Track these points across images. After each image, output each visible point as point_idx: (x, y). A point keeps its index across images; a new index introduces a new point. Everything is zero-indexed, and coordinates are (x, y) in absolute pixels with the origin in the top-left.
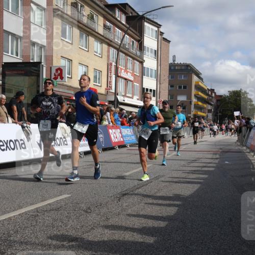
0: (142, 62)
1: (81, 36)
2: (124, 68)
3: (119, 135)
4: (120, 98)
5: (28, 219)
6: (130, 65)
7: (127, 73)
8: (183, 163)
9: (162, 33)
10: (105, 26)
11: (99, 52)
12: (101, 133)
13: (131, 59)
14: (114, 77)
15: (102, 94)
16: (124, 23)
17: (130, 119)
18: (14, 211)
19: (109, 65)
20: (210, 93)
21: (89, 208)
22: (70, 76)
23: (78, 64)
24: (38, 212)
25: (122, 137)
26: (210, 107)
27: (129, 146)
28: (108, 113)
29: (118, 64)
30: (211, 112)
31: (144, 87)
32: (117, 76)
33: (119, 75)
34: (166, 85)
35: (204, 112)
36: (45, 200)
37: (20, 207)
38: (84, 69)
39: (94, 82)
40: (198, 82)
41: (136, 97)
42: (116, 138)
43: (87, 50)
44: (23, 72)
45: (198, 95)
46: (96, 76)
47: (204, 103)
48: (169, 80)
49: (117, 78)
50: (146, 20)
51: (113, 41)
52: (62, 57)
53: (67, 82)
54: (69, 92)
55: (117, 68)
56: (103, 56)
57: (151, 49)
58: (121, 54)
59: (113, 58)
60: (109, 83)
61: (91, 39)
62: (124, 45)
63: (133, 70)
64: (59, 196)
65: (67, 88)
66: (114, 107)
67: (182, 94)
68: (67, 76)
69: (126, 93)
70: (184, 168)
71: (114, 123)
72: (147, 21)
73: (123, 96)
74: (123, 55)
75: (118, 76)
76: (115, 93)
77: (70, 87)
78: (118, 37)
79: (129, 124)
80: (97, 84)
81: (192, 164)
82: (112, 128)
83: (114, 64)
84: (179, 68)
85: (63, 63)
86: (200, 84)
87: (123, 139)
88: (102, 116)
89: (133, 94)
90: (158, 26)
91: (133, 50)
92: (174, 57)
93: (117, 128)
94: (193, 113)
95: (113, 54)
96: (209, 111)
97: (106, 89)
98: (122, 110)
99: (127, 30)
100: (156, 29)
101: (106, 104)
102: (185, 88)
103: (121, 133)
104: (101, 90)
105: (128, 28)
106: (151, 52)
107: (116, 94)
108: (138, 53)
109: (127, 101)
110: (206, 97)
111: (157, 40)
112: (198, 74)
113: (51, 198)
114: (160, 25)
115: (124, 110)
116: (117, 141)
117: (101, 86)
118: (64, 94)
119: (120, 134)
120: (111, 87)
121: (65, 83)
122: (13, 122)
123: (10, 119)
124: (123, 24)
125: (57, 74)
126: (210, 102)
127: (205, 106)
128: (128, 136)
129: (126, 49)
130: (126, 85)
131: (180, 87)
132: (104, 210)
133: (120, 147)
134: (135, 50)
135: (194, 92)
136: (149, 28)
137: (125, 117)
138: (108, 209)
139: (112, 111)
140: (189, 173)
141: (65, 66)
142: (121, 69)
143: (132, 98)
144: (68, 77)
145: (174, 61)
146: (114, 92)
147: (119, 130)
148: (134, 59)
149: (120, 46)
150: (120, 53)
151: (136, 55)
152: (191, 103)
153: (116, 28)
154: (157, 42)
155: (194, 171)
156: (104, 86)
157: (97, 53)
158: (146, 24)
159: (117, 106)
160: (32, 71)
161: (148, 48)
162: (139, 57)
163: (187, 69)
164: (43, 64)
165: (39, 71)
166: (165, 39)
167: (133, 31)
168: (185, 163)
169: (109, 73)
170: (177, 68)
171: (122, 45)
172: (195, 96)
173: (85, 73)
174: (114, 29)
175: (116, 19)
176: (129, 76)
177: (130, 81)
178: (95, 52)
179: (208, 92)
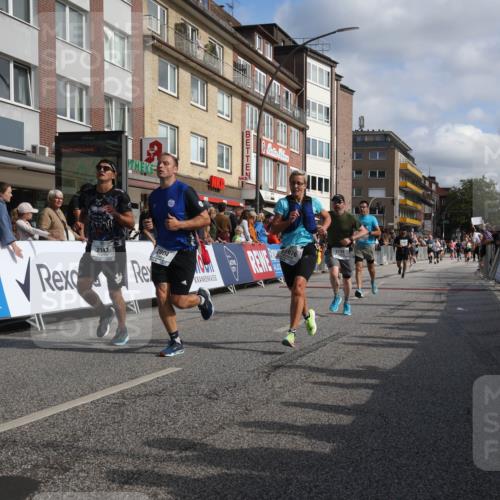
0: (303, 130)
1: (194, 84)
2: (272, 141)
4: (266, 195)
5: (107, 411)
6: (282, 136)
7: (277, 150)
8: (380, 310)
9: (339, 77)
10: (236, 65)
11: (226, 111)
12: (233, 258)
13: (284, 124)
14: (253, 156)
15: (233, 188)
16: (270, 58)
18: (82, 396)
19: (245, 135)
20: (427, 184)
21: (215, 392)
23: (189, 134)
24: (124, 398)
25: (270, 264)
26: (427, 210)
28: (245, 222)
29: (260, 134)
30: (430, 219)
31: (308, 174)
32: (260, 155)
33: (264, 153)
34: (347, 171)
35: (416, 219)
36: (137, 377)
37: (93, 390)
38: (201, 142)
39: (219, 166)
40: (405, 165)
42: (261, 265)
43: (205, 108)
44: (92, 150)
45: (406, 187)
46: (223, 155)
47: (417, 203)
48: (353, 161)
49: (260, 158)
50: (309, 53)
51: (251, 91)
52: (160, 121)
55: (259, 141)
56: (234, 120)
57: (320, 106)
58: (265, 115)
59: (252, 122)
60: (244, 167)
61: (212, 89)
62: (270, 98)
63: (288, 144)
64: (160, 369)
66: (256, 211)
67: (377, 186)
69: (275, 186)
70: (384, 320)
71: (256, 239)
72: (312, 55)
73: (271, 190)
74: (270, 117)
75: (262, 155)
76: (257, 185)
78: (260, 85)
80: (224, 169)
81: (396, 313)
82: (253, 247)
83: (253, 133)
84: (371, 139)
85: (162, 133)
86: (409, 167)
87: (273, 268)
88: (234, 226)
90: (332, 64)
91: (287, 107)
92: (362, 119)
93: (261, 248)
94: (396, 221)
95: (252, 115)
96: (427, 217)
97: (240, 178)
99: (276, 72)
100: (329, 69)
101: (242, 205)
102: (383, 175)
103: (268, 256)
104: (232, 180)
105: (278, 69)
106: (320, 111)
107: (258, 187)
108: (297, 113)
110: (420, 191)
111: (329, 89)
112: (405, 151)
113: (146, 372)
114: (336, 63)
116: (261, 271)
117: (231, 173)
120: (249, 175)
122: (76, 239)
123: (70, 232)
124: (268, 62)
125: (151, 152)
126: (428, 200)
127: (419, 207)
129: (274, 106)
130: (276, 171)
131: (373, 174)
132: (240, 395)
133: (266, 282)
134: (290, 108)
135: (398, 181)
136: (314, 67)
138: (248, 393)
139: (252, 217)
140: (392, 328)
141: (166, 139)
142: (267, 142)
145: (361, 126)
146: (254, 183)
147: (264, 252)
148: (288, 123)
149: (264, 101)
150: (264, 113)
151: (293, 117)
152: (393, 202)
153: (256, 69)
154: (329, 93)
155: (402, 324)
156: (237, 173)
158: (309, 60)
159: (261, 209)
160: (108, 146)
161: (314, 104)
162: (299, 120)
163: (385, 141)
164: (126, 134)
165: (121, 147)
166: (344, 88)
167: (288, 73)
168: (383, 311)
169: (245, 151)
170: (366, 139)
171: (267, 99)
172: (401, 189)
173: (202, 150)
174: (253, 71)
175: (256, 53)
176: (281, 155)
177: (284, 163)
178: (219, 112)
179: (425, 183)
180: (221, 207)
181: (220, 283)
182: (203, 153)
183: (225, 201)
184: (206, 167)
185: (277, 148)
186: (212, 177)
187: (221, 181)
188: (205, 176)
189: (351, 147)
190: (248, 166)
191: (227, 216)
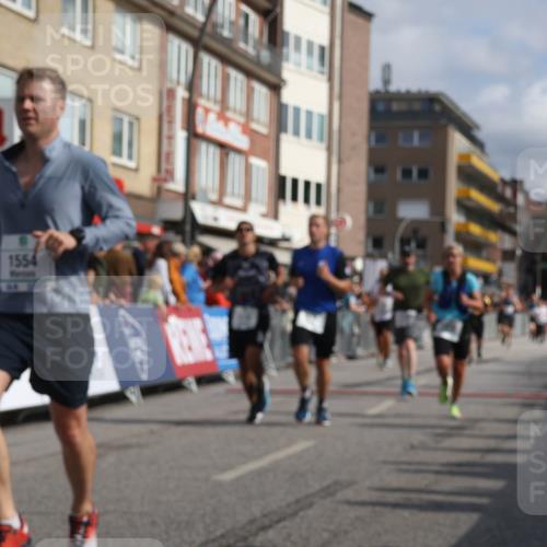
0: (276, 88)
2: (217, 108)
4: (203, 213)
6: (236, 98)
7: (226, 125)
8: (418, 437)
13: (240, 76)
14: (181, 136)
20: (508, 192)
25: (209, 346)
26: (507, 242)
27: (231, 379)
28: (162, 264)
29: (195, 96)
30: (513, 260)
31: (282, 173)
32: (194, 135)
33: (201, 131)
34: (359, 167)
35: (488, 260)
40: (468, 156)
42: (190, 348)
45: (469, 198)
46: (121, 133)
47: (489, 228)
48: (370, 149)
49: (194, 140)
51: (178, 11)
55: (191, 107)
57: (310, 44)
58: (206, 58)
60: (163, 157)
61: (104, 8)
63: (248, 113)
67: (413, 195)
69: (222, 192)
70: (423, 456)
73: (213, 203)
74: (214, 62)
75: (197, 136)
76: (186, 194)
80: (124, 162)
81: (448, 443)
83: (181, 93)
84: (404, 107)
86: (475, 161)
87: (213, 353)
89: (247, 199)
91: (246, 42)
92: (387, 68)
96: (508, 255)
97: (154, 179)
101: (156, 230)
102: (425, 174)
103: (205, 331)
104: (139, 183)
106: (310, 52)
107: (188, 196)
108: (265, 55)
109: (227, 220)
110: (494, 206)
111: (328, 9)
112: (467, 129)
117: (137, 170)
119: (203, 338)
120: (170, 174)
127: (493, 237)
129: (224, 41)
131: (407, 173)
133: (203, 381)
134: (252, 44)
135: (454, 187)
139: (175, 255)
142: (207, 111)
145: (387, 82)
146: (182, 190)
147: (197, 322)
148: (249, 74)
149: (202, 31)
150: (203, 54)
151: (257, 62)
152: (443, 227)
154: (328, 18)
155: (459, 465)
156: (148, 169)
159: (193, 238)
161: (298, 39)
162: (269, 68)
163: (431, 110)
166: (356, 9)
169: (165, 126)
170: (395, 107)
171: (209, 29)
172: (459, 202)
173: (82, 124)
176: (234, 136)
177: (238, 151)
179: (503, 190)
181: (111, 385)
182: (84, 130)
185: (227, 121)
189: (366, 122)
190: (170, 156)
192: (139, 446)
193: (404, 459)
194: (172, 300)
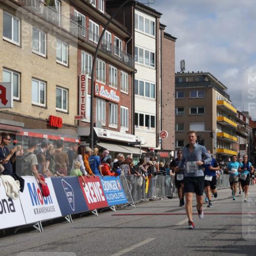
0: (132, 73)
2: (105, 84)
3: (98, 192)
4: (99, 132)
6: (113, 79)
7: (109, 92)
8: (204, 234)
9: (162, 27)
11: (64, 59)
12: (70, 190)
13: (115, 68)
14: (88, 97)
15: (69, 126)
16: (103, 11)
17: (117, 165)
19: (80, 79)
20: (241, 118)
22: (18, 99)
23: (30, 78)
25: (103, 194)
26: (242, 141)
27: (114, 210)
28: (80, 157)
29: (94, 77)
30: (245, 149)
31: (136, 112)
32: (94, 96)
33: (97, 94)
34: (171, 108)
35: (233, 150)
38: (41, 86)
39: (57, 107)
40: (222, 102)
41: (124, 129)
42: (95, 196)
43: (45, 56)
45: (223, 121)
46: (61, 97)
47: (233, 135)
48: (176, 100)
49: (94, 99)
50: (136, 6)
51: (86, 40)
52: (4, 67)
53: (13, 107)
54: (17, 123)
55: (92, 84)
56: (71, 66)
57: (147, 52)
58: (99, 61)
59: (87, 67)
60: (80, 107)
62: (103, 46)
63: (119, 85)
65: (13, 117)
66: (90, 147)
67: (196, 122)
68: (13, 97)
69: (107, 123)
70: (207, 243)
71: (91, 172)
72: (139, 7)
73: (103, 127)
74: (103, 62)
75: (95, 96)
76: (91, 123)
77: (19, 115)
78: (94, 34)
79: (114, 173)
80: (62, 110)
81: (218, 237)
82: (89, 179)
83: (88, 77)
84: (191, 80)
85: (6, 78)
86: (225, 104)
87: (105, 198)
89: (120, 125)
90: (156, 15)
91: (117, 53)
92: (183, 62)
93: (95, 180)
94: (215, 151)
95: (87, 61)
96: (242, 147)
97: (76, 117)
98: (102, 150)
99: (108, 23)
100: (154, 20)
101: (77, 141)
102: (202, 111)
103: (101, 187)
104: (69, 119)
105: (109, 20)
106: (147, 56)
108: (126, 59)
109: (110, 135)
110: (235, 125)
111: (154, 37)
112: (221, 90)
114: (160, 14)
115: (105, 149)
116: (95, 201)
117: (68, 113)
118: (9, 128)
119: (100, 190)
120: (84, 114)
121: (10, 110)
124: (101, 14)
126: (242, 132)
127: (235, 139)
128: (113, 192)
129: (107, 53)
130: (108, 110)
131: (194, 110)
133: (100, 211)
134: (120, 53)
135: (215, 116)
136: (141, 18)
137: (109, 161)
140: (215, 251)
141: (10, 83)
142: (100, 85)
143: (118, 130)
144: (14, 100)
145: (183, 69)
148: (119, 67)
149: (97, 48)
150: (97, 59)
151: (123, 62)
152: (211, 135)
153: (90, 20)
154: (155, 40)
155: (224, 247)
156: (73, 112)
157: (61, 60)
158: (137, 12)
159: (95, 144)
161: (141, 50)
162: (128, 65)
163: (204, 81)
166: (168, 36)
167: (118, 24)
168: (207, 235)
169: (81, 92)
170: (187, 80)
171: (100, 48)
172: (218, 123)
173: (42, 93)
174: (87, 22)
175: (90, 6)
176: (113, 96)
177: (115, 103)
178: (58, 59)
179: (239, 117)
180: (58, 144)
181: (58, 214)
182: (43, 96)
183: (62, 138)
184: (46, 108)
185: (109, 89)
186: (51, 116)
187: (59, 120)
188: (45, 116)
189: (174, 88)
190: (83, 106)
191: (65, 152)
192: (72, 243)
193: (198, 245)
194: (86, 173)
